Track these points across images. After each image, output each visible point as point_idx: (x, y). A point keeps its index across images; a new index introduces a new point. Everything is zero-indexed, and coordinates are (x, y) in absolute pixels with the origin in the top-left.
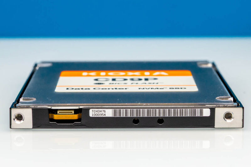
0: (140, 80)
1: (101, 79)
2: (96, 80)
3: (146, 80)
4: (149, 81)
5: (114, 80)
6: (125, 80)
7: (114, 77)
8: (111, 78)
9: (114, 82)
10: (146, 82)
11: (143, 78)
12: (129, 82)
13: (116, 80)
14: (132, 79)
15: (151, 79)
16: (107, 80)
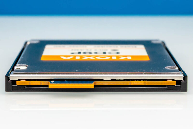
0: (84, 53)
1: (114, 53)
2: (118, 53)
3: (80, 53)
4: (78, 52)
5: (105, 53)
6: (96, 53)
7: (104, 55)
8: (107, 54)
9: (104, 51)
10: (80, 51)
11: (82, 54)
12: (93, 51)
13: (102, 53)
14: (90, 53)
15: (76, 53)
16: (110, 53)
